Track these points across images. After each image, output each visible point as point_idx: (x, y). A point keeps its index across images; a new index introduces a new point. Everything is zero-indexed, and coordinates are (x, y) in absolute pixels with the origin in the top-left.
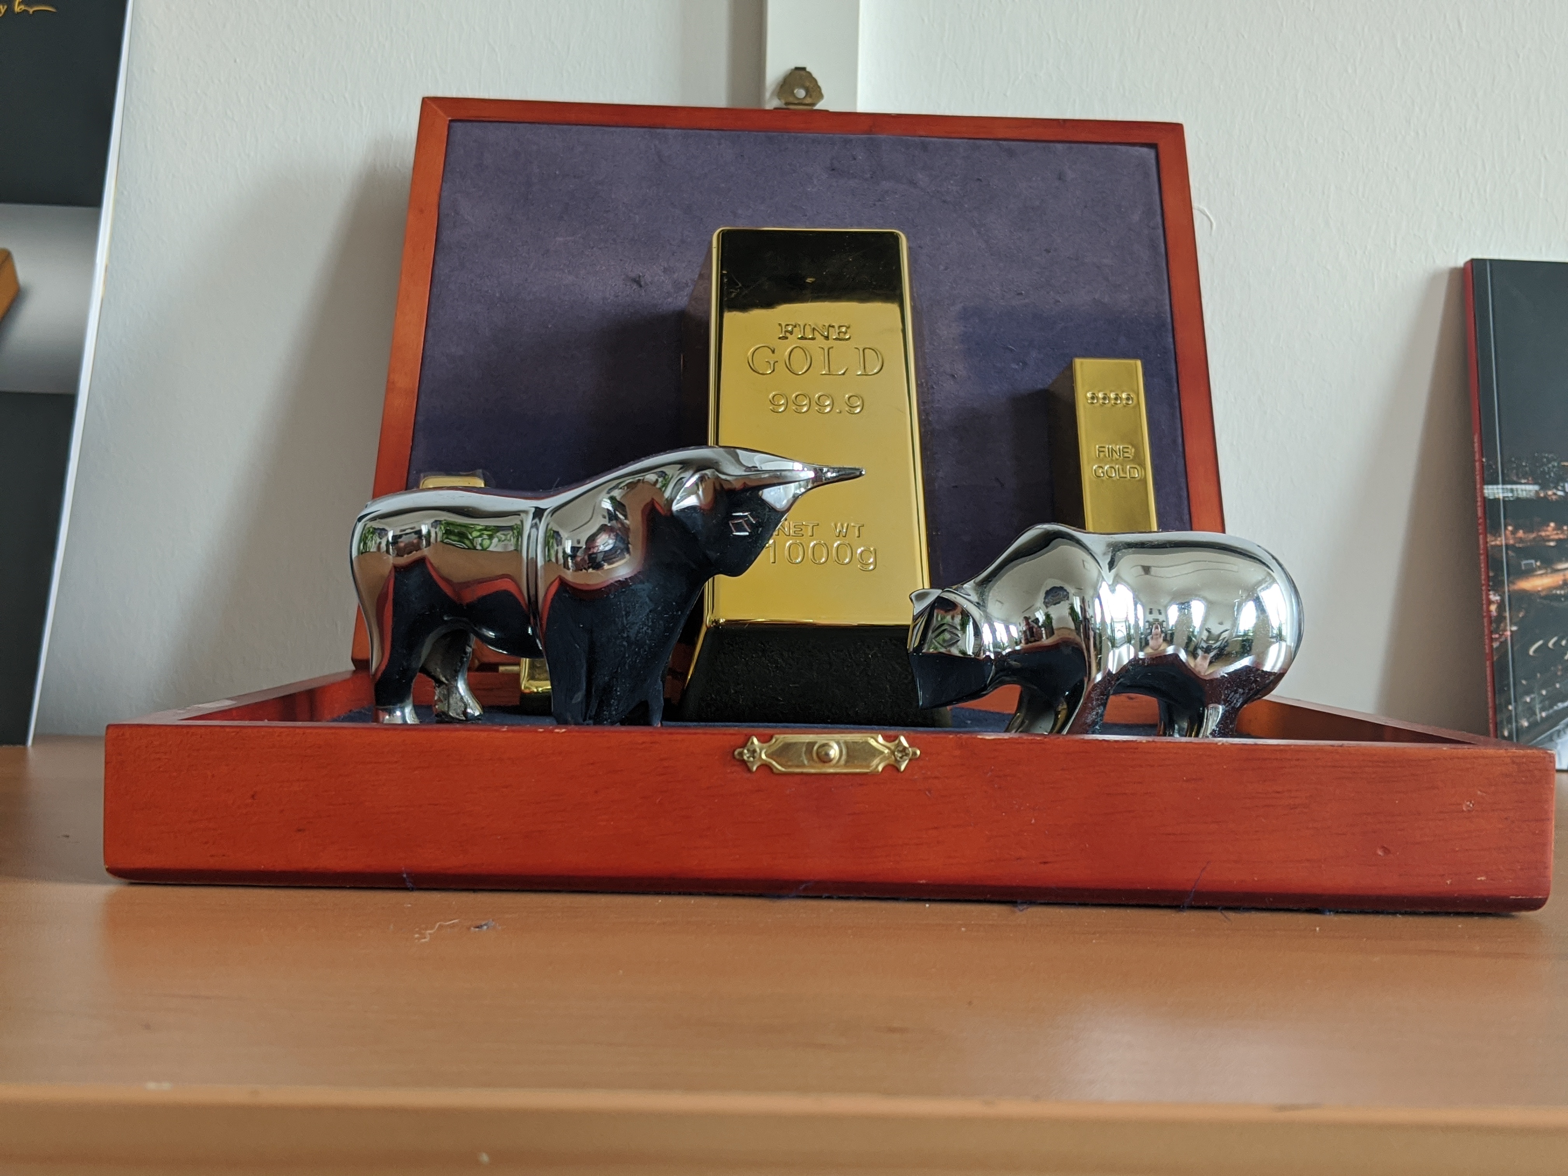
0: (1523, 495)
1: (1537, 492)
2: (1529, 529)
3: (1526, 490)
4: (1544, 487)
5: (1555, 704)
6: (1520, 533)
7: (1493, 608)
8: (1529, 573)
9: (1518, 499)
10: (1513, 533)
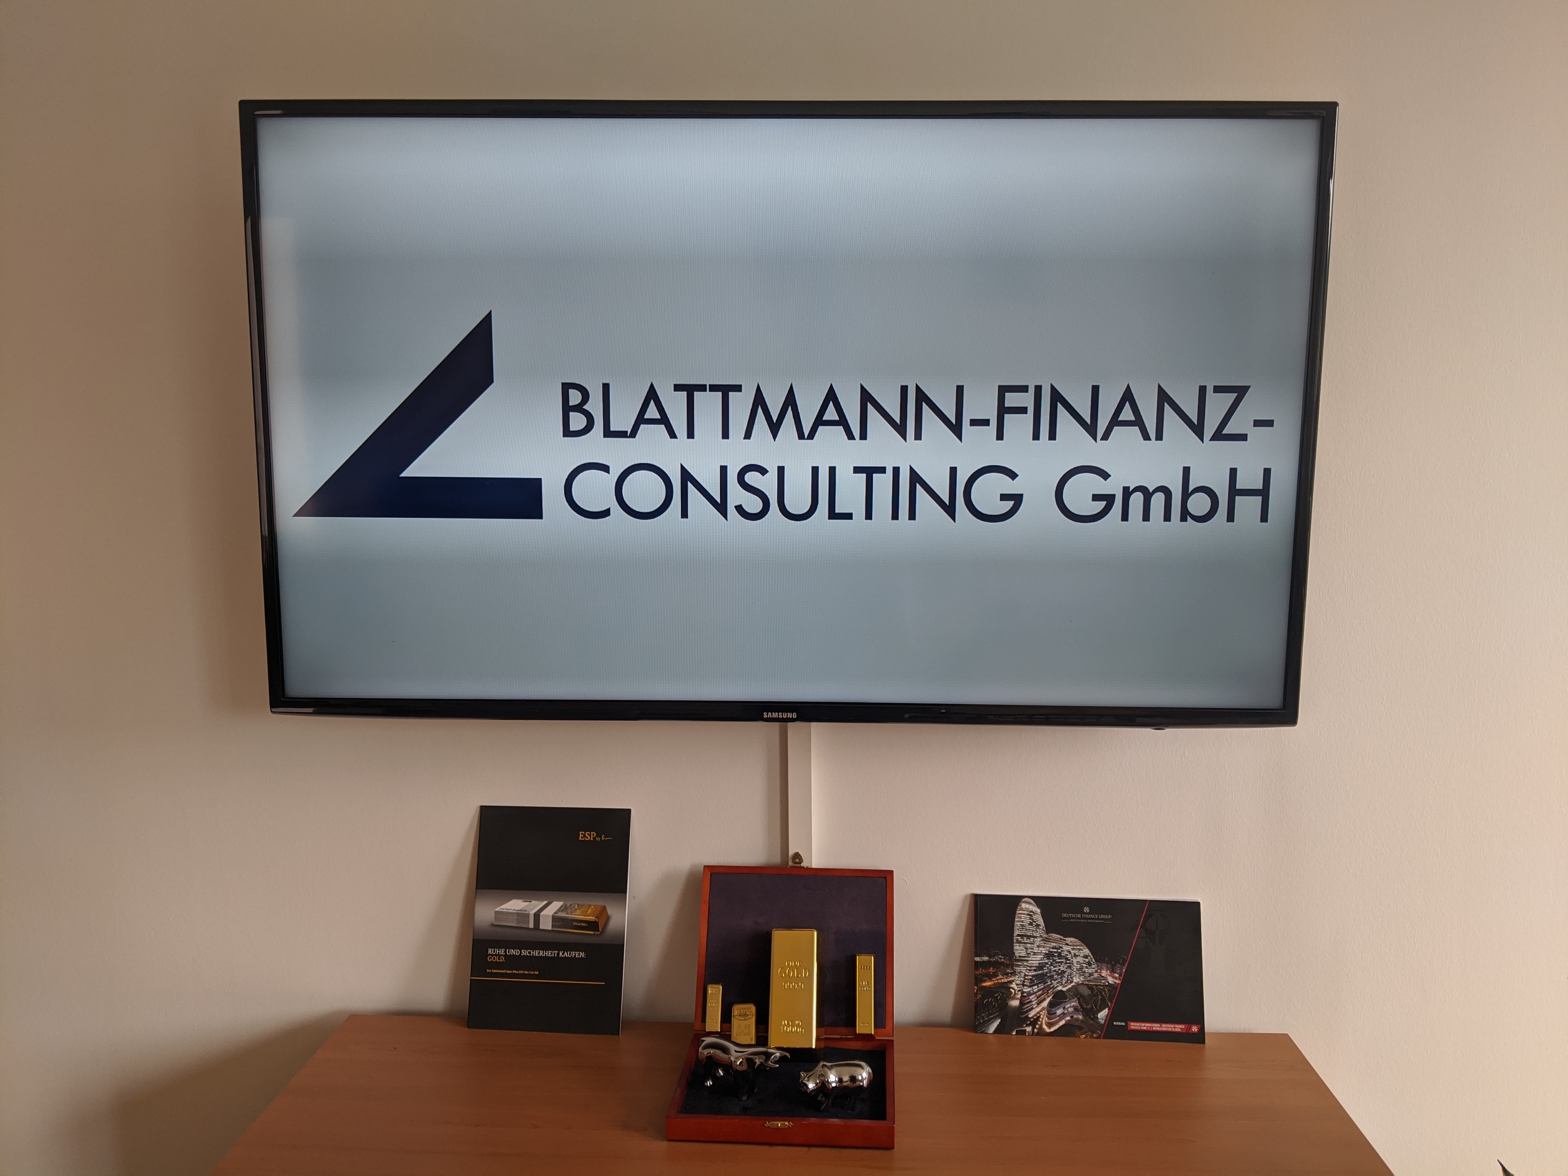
0: (984, 960)
1: (988, 960)
2: (985, 970)
3: (986, 958)
4: (990, 958)
5: (989, 1016)
6: (983, 971)
7: (975, 990)
8: (985, 981)
9: (983, 961)
10: (982, 970)
